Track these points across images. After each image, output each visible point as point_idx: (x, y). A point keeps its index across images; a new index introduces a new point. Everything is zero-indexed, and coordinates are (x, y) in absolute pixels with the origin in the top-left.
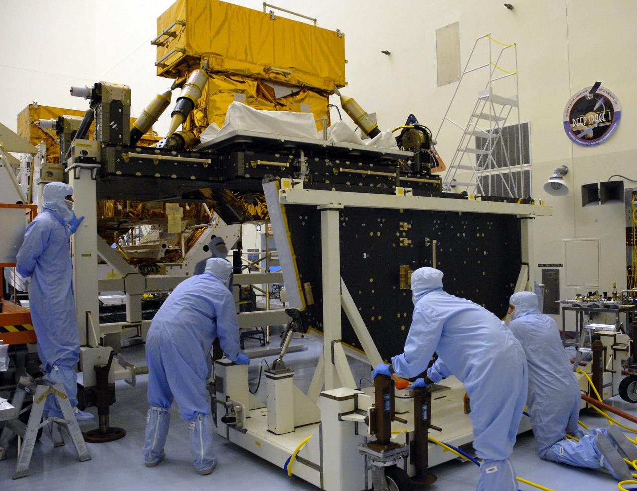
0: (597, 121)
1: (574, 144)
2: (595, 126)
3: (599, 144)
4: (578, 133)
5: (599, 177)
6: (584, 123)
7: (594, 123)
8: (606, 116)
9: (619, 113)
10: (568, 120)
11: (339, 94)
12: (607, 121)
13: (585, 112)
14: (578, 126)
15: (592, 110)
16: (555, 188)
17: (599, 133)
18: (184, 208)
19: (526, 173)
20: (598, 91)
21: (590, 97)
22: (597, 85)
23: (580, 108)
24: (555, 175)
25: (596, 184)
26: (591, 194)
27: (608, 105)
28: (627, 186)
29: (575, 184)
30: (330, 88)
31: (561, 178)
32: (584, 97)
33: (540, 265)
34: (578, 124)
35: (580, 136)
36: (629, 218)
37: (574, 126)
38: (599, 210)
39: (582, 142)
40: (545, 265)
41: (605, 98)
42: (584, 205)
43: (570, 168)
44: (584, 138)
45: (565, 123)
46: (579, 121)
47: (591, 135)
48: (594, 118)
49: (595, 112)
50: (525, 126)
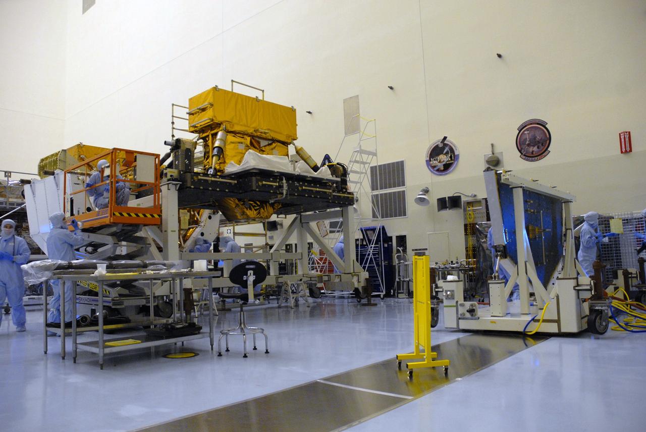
0: (446, 160)
1: (432, 174)
2: (444, 163)
3: (447, 174)
4: (435, 167)
5: (447, 194)
6: (438, 161)
7: (444, 161)
8: (451, 157)
9: (458, 155)
10: (428, 159)
11: (294, 145)
12: (452, 160)
13: (438, 155)
14: (434, 163)
15: (442, 153)
16: (421, 201)
17: (447, 167)
18: (190, 213)
19: (404, 192)
20: (446, 142)
21: (441, 145)
22: (445, 138)
23: (436, 152)
24: (421, 193)
25: (445, 198)
26: (443, 204)
27: (452, 150)
28: (464, 199)
29: (433, 198)
30: (289, 141)
31: (425, 195)
32: (437, 146)
33: (413, 250)
34: (434, 162)
35: (436, 169)
36: (465, 219)
37: (432, 163)
38: (448, 213)
39: (437, 173)
40: (416, 250)
41: (450, 146)
42: (439, 210)
43: (430, 189)
44: (438, 170)
45: (426, 161)
46: (435, 160)
47: (442, 168)
48: (444, 158)
49: (444, 154)
50: (402, 162)
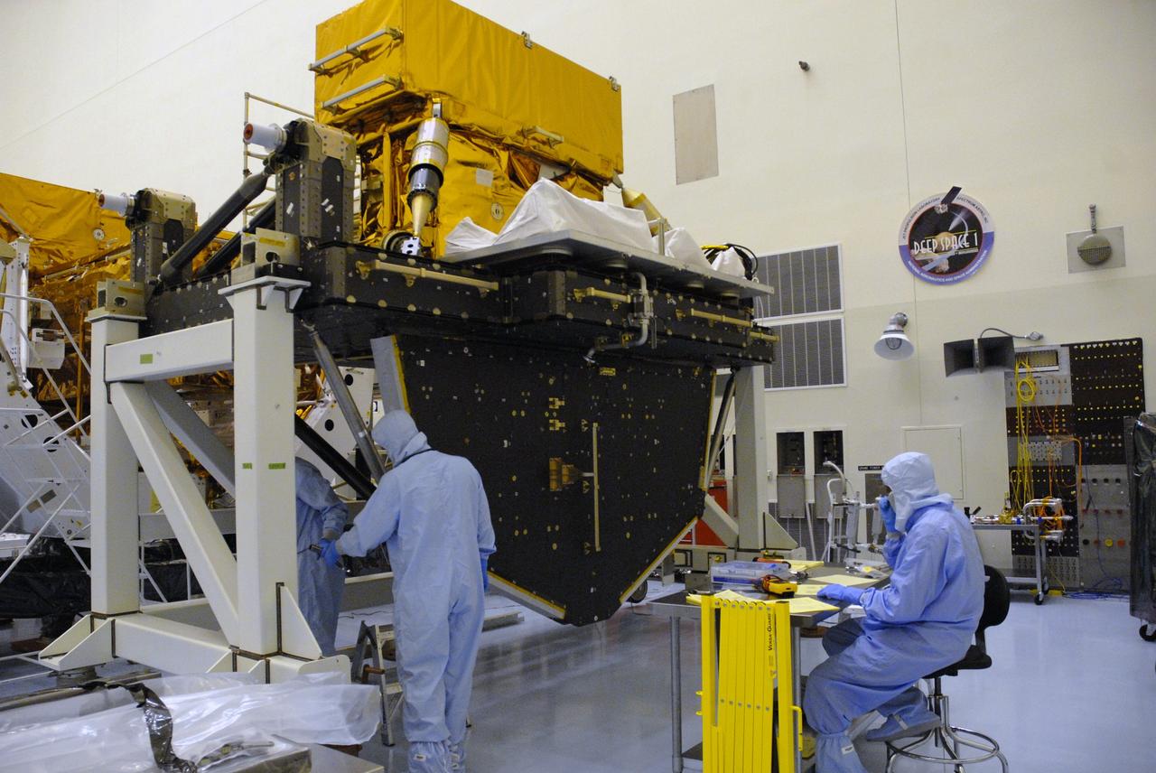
0: (955, 247)
1: (917, 281)
2: (951, 253)
4: (925, 262)
5: (971, 332)
6: (934, 248)
7: (950, 249)
8: (970, 239)
9: (991, 236)
10: (906, 242)
11: (620, 186)
12: (972, 246)
13: (936, 232)
14: (922, 252)
15: (946, 230)
16: (893, 347)
17: (959, 264)
18: (303, 370)
19: (837, 324)
20: (955, 201)
21: (942, 209)
22: (955, 191)
23: (927, 225)
24: (893, 327)
25: (973, 340)
26: (960, 356)
27: (973, 222)
28: (1018, 345)
29: (929, 344)
30: (609, 175)
31: (902, 332)
32: (932, 209)
33: (861, 468)
34: (923, 250)
35: (927, 268)
36: (1011, 394)
37: (915, 252)
38: (968, 380)
39: (930, 278)
40: (869, 468)
41: (969, 212)
42: (949, 373)
43: (910, 318)
44: (933, 271)
45: (901, 248)
46: (925, 246)
47: (946, 267)
48: (949, 242)
49: (952, 232)
50: (833, 251)
